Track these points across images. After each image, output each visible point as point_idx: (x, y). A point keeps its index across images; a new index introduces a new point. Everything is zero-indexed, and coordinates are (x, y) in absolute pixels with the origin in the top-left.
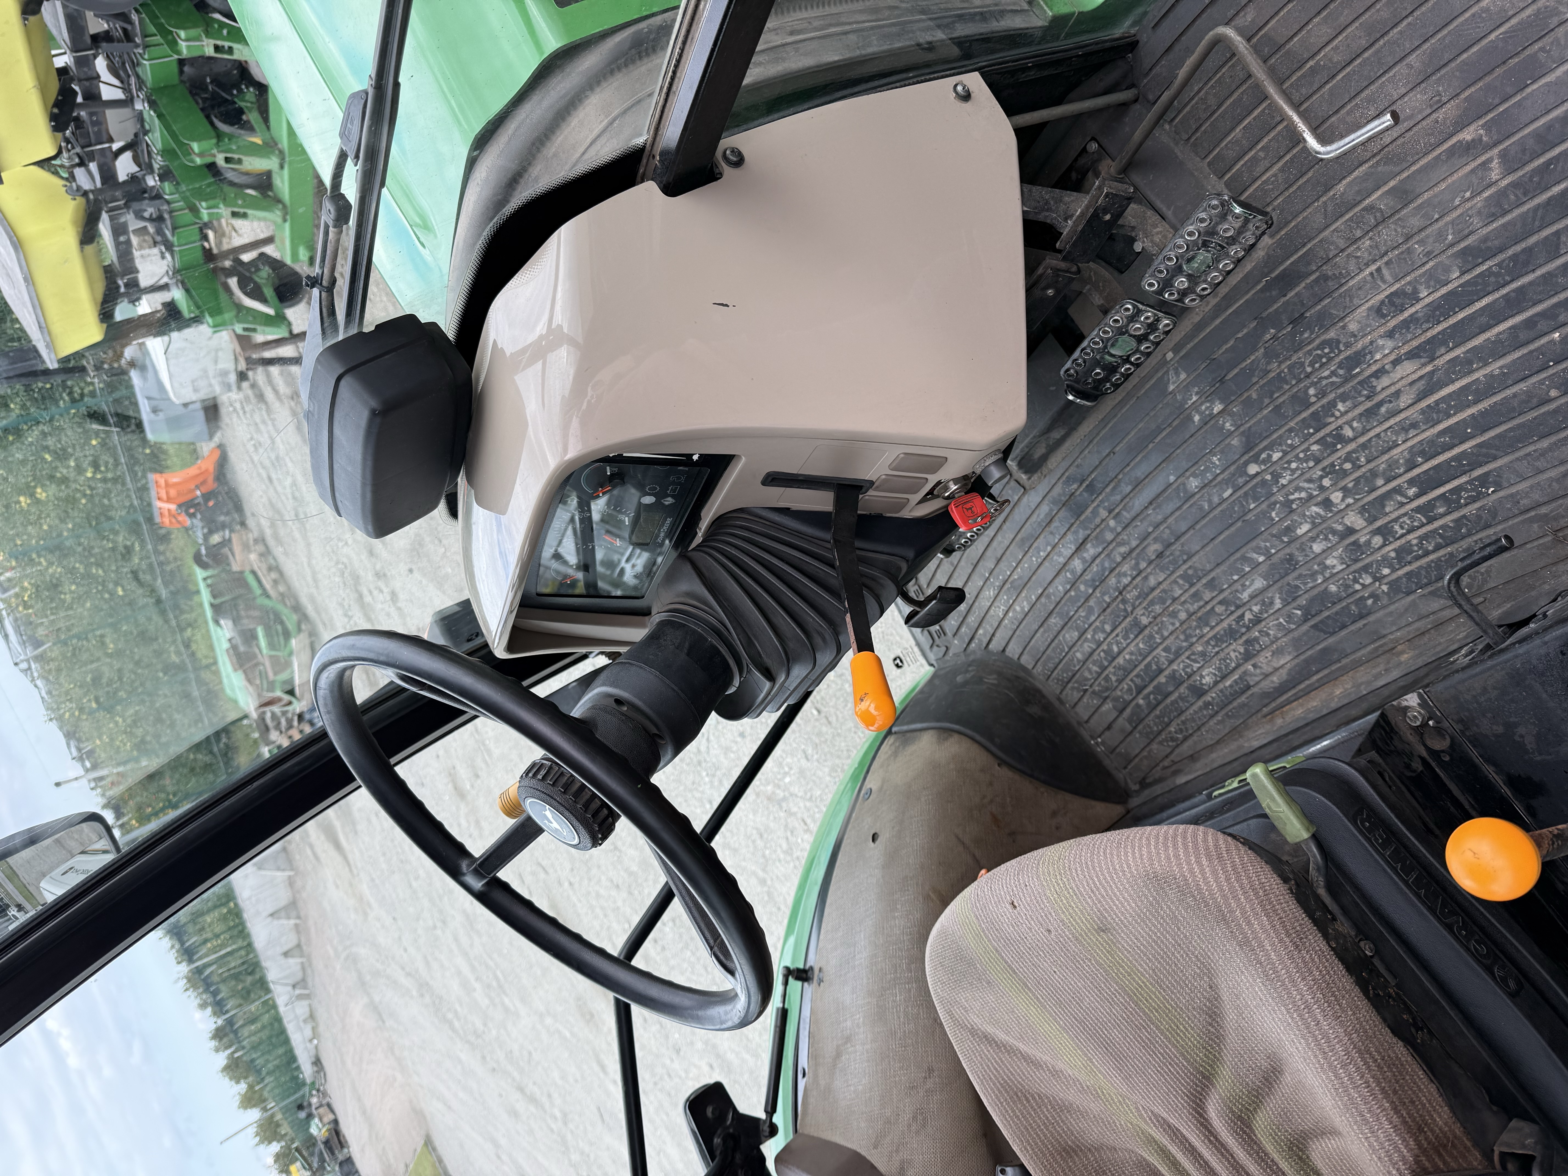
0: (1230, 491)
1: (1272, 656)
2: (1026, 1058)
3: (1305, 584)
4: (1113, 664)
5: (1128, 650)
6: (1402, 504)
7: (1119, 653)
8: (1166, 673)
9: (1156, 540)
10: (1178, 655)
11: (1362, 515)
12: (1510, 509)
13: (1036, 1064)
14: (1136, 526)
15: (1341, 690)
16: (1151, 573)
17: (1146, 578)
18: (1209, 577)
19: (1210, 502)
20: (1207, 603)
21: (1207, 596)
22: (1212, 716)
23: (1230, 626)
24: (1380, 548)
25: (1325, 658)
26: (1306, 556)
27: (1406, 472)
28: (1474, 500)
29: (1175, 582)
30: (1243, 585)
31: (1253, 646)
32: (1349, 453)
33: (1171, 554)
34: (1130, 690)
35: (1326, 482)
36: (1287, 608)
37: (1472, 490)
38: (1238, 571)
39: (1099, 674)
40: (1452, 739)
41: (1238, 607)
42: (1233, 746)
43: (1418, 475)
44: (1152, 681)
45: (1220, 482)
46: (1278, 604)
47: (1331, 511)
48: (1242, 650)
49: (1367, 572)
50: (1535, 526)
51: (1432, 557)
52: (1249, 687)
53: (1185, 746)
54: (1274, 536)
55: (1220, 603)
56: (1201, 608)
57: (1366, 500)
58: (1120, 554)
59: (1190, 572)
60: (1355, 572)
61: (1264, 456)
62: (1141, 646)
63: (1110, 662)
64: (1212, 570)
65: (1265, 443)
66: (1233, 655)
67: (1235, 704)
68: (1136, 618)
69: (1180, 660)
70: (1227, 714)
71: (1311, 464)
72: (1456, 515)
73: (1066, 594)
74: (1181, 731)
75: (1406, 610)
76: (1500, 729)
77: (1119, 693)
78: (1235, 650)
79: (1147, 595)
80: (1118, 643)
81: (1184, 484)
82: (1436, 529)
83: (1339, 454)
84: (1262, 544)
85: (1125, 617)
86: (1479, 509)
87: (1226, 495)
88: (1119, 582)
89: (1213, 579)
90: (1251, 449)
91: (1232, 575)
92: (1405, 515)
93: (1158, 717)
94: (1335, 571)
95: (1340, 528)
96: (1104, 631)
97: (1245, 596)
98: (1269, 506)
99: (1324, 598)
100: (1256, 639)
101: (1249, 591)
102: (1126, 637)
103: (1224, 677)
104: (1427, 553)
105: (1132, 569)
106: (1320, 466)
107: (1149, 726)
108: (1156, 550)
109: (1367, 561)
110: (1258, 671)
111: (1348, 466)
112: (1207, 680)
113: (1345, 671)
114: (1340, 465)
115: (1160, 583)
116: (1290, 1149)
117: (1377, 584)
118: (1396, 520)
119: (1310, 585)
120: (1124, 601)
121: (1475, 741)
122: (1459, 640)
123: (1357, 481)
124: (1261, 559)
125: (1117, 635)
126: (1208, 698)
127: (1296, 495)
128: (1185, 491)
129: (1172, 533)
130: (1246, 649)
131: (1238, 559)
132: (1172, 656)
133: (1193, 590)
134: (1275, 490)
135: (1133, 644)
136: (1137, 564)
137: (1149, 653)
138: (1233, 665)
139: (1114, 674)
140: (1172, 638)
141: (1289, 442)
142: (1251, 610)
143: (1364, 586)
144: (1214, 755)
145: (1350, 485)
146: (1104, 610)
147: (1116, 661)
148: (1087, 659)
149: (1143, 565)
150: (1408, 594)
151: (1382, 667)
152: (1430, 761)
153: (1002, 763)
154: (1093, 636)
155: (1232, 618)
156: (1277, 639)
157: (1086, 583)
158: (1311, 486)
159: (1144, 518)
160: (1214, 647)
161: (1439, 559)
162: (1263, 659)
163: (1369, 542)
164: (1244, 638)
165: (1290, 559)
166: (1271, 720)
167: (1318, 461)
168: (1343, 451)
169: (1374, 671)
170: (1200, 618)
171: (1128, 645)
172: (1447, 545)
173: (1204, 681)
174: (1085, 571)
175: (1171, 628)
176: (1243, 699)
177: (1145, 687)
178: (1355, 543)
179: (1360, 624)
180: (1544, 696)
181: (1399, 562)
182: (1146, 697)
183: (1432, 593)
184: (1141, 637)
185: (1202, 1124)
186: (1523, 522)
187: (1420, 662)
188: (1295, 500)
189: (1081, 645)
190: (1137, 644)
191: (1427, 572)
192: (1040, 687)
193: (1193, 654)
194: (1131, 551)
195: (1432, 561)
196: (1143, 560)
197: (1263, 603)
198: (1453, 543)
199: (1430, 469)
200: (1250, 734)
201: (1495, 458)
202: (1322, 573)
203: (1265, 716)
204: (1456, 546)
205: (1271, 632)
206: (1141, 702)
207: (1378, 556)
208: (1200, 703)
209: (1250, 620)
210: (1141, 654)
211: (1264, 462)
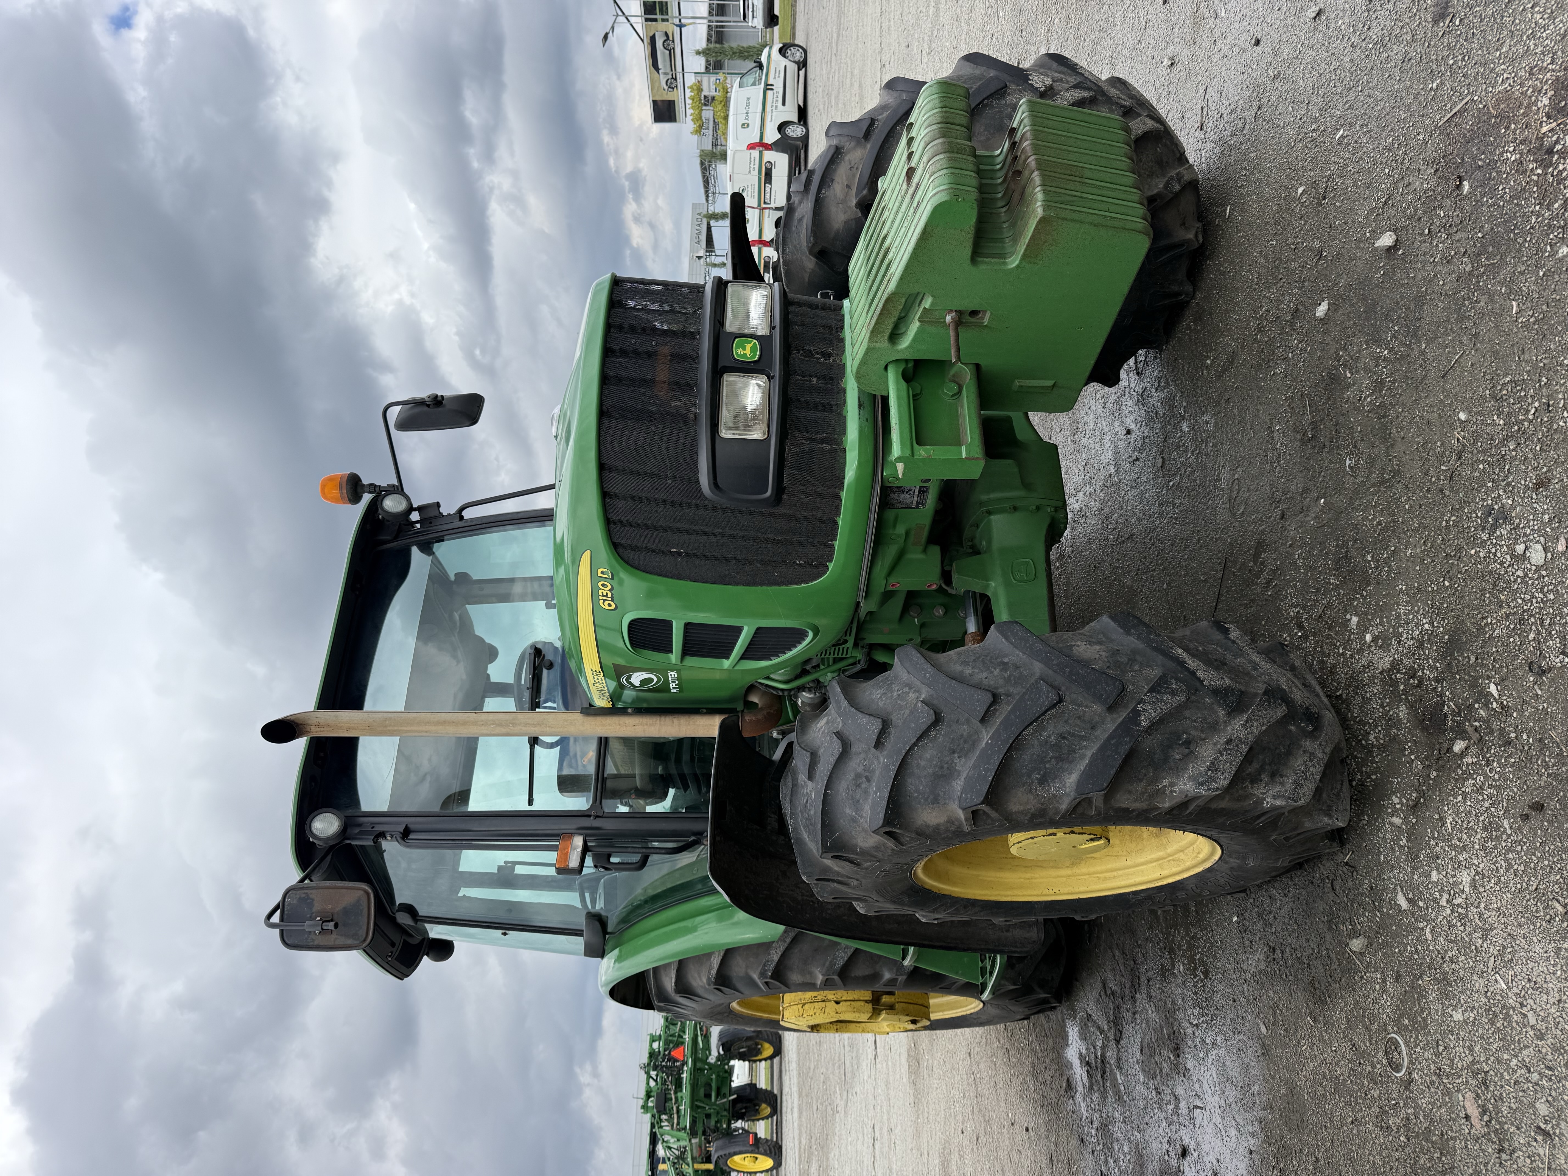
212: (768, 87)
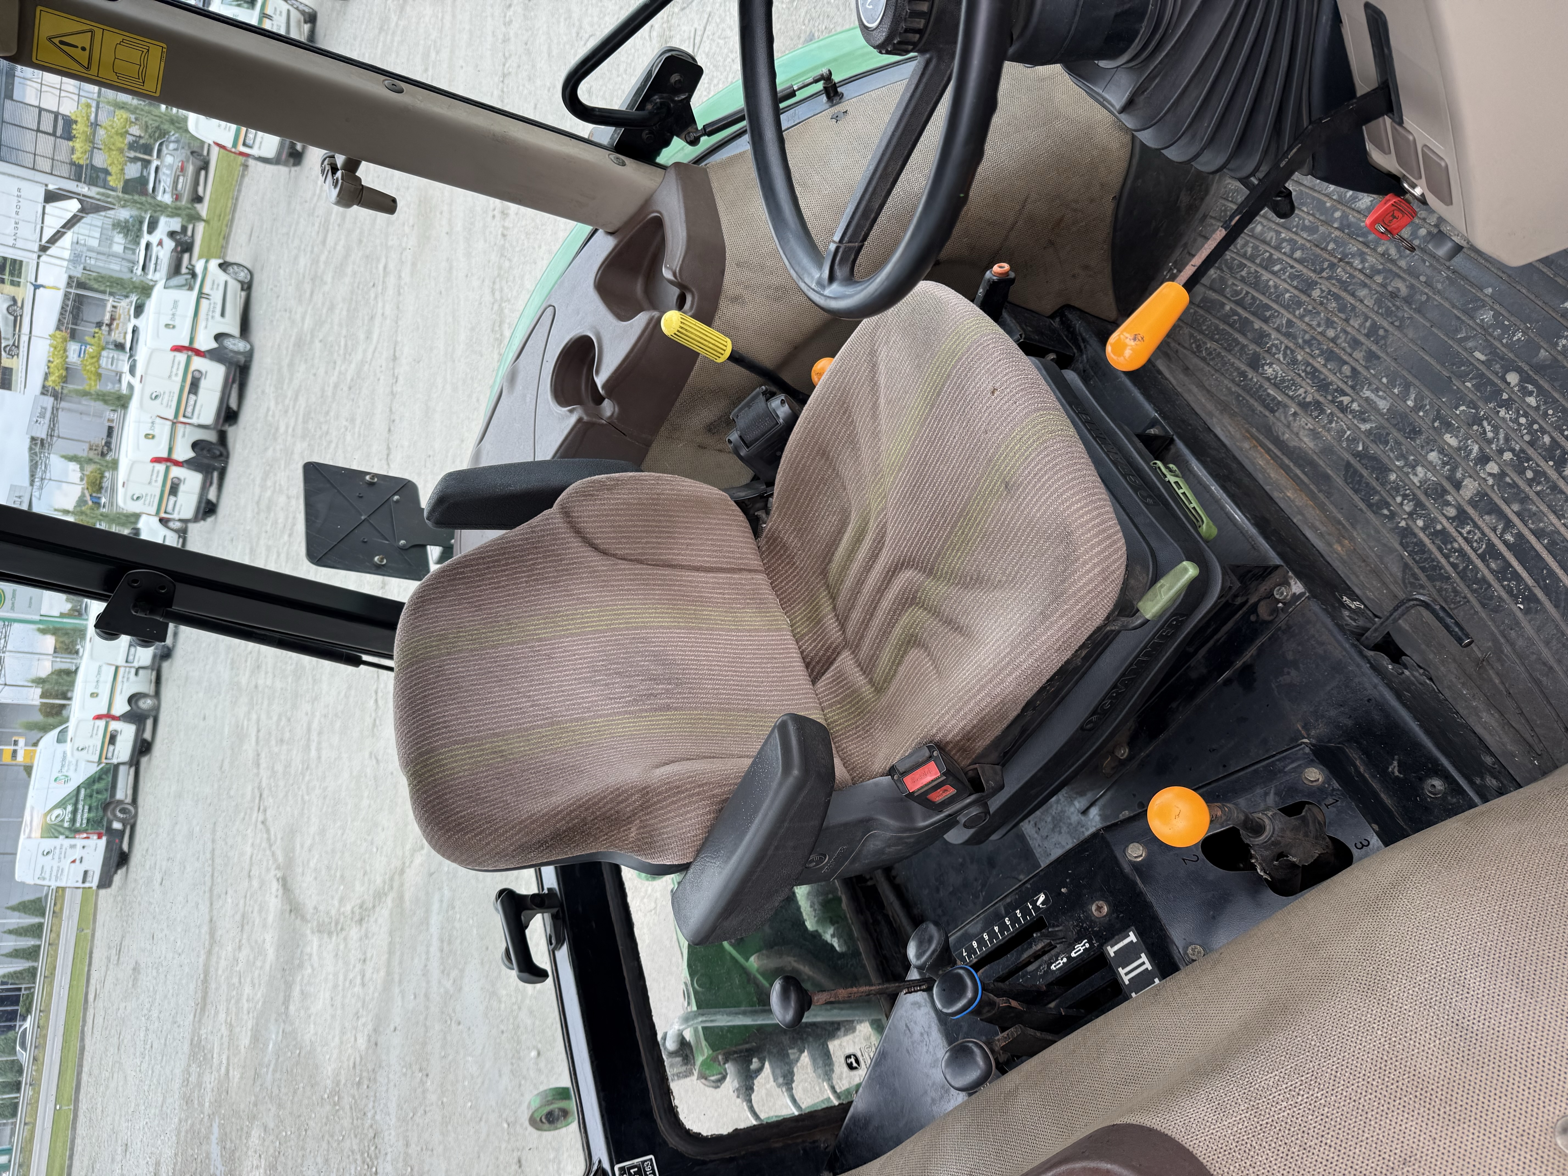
0: (1482, 358)
1: (1310, 429)
2: (875, 406)
3: (1391, 450)
4: (1258, 269)
5: (1279, 282)
6: (1494, 530)
7: (1274, 273)
8: (1265, 327)
9: (1411, 287)
10: (1288, 335)
11: (1476, 495)
12: (1503, 623)
13: (875, 416)
14: (1424, 261)
15: (1292, 497)
16: (1370, 289)
17: (1365, 285)
18: (1379, 353)
19: (1466, 339)
20: (1350, 355)
21: (1359, 355)
22: (1233, 381)
23: (1331, 384)
24: (1443, 514)
25: (1321, 478)
26: (1422, 447)
27: (1530, 529)
28: (1509, 592)
29: (1367, 318)
30: (1377, 390)
31: (1316, 409)
32: (1544, 474)
33: (1398, 308)
34: (1237, 293)
35: (1508, 456)
36: (1363, 436)
37: (1519, 590)
38: (1392, 383)
39: (1244, 256)
40: (1271, 622)
41: (1353, 387)
42: (1210, 406)
43: (1528, 541)
44: (1254, 314)
45: (1492, 344)
46: (1365, 427)
47: (1476, 464)
48: (1308, 400)
49: (1416, 506)
50: (1490, 644)
51: (1443, 561)
52: (1272, 411)
53: (1196, 361)
54: (1438, 411)
55: (1354, 369)
56: (1344, 350)
57: (1493, 496)
58: (1387, 249)
59: (1381, 332)
60: (1414, 495)
61: (1530, 387)
62: (1287, 295)
63: (1260, 265)
64: (1387, 354)
65: (1546, 386)
66: (1301, 391)
67: (1252, 401)
68: (1317, 283)
69: (1282, 338)
70: (1239, 395)
71: (1527, 438)
72: (1490, 577)
73: (1326, 195)
74: (1210, 354)
75: (1385, 545)
76: (1290, 656)
77: (1230, 283)
78: (1308, 391)
79: (1346, 290)
80: (1283, 269)
81: (1484, 306)
82: (1472, 563)
83: (1542, 463)
84: (1427, 401)
85: (1314, 271)
86: (1500, 597)
87: (1478, 354)
88: (1353, 256)
89: (1378, 358)
90: (1537, 372)
91: (1387, 377)
92: (1483, 533)
93: (1217, 328)
94: (1411, 476)
95: (1459, 475)
96: (1293, 251)
97: (1367, 393)
98: (1472, 401)
99: (1382, 470)
100: (1322, 411)
101: (1373, 396)
102: (1292, 277)
103: (1276, 386)
104: (1447, 557)
105: (1372, 267)
106: (1526, 447)
107: (1205, 320)
108: (1398, 289)
109: (1427, 504)
110: (1291, 418)
111: (1529, 474)
112: (1269, 371)
113: (1313, 497)
114: (1530, 467)
115: (1362, 301)
116: (912, 635)
117: (1405, 516)
118: (1476, 526)
119: (1391, 455)
120: (1332, 266)
121: (1273, 639)
122: (1364, 593)
123: (1514, 485)
124: (1410, 403)
125: (1292, 267)
126: (1251, 374)
127: (1488, 428)
128: (1476, 309)
129: (1422, 303)
130: (1310, 403)
131: (1405, 378)
132: (1284, 330)
133: (1362, 339)
134: (1491, 405)
135: (1286, 286)
136: (1379, 272)
137: (1281, 305)
138: (1291, 393)
139: (1249, 273)
140: (1304, 327)
141: (1550, 412)
142: (1352, 401)
143: (1401, 504)
144: (1195, 390)
145: (1508, 479)
146: (1317, 246)
147: (1263, 272)
148: (1256, 238)
149: (1379, 279)
150: (1401, 544)
151: (1323, 529)
152: (1247, 606)
153: (1118, 199)
154: (1284, 240)
155: (1340, 384)
156: (1329, 430)
157: (1344, 216)
158: (1501, 442)
159: (1435, 268)
160: (1304, 371)
161: (1442, 568)
162: (1305, 422)
163: (1448, 504)
164: (1321, 399)
165: (1414, 432)
166: (1245, 437)
167: (1531, 443)
168: (1548, 467)
169: (1318, 524)
170: (1332, 352)
171: (1284, 280)
172: (1458, 573)
173: (1266, 368)
174: (1359, 212)
175: (1314, 323)
176: (1260, 408)
177: (1245, 308)
178: (1445, 492)
179: (1362, 505)
180: (1328, 688)
181: (1432, 534)
182: (1234, 312)
183: (1406, 566)
184: (1296, 292)
185: (897, 565)
186: (1492, 634)
187: (1336, 564)
188: (1483, 427)
189: (1270, 229)
190: (1287, 291)
191: (1426, 559)
192: (1212, 191)
193: (1292, 351)
194: (1393, 262)
195: (1439, 562)
196: (1385, 278)
197: (1362, 413)
198: (1462, 578)
199: (1536, 551)
200: (1226, 420)
201: (1556, 606)
202: (1406, 465)
203: (1248, 431)
204: (1458, 580)
205: (1333, 425)
206: (1228, 308)
207: (1435, 513)
208: (1243, 367)
209: (1342, 402)
210: (1278, 297)
211: (1523, 389)
212: (201, 295)
